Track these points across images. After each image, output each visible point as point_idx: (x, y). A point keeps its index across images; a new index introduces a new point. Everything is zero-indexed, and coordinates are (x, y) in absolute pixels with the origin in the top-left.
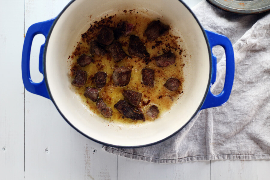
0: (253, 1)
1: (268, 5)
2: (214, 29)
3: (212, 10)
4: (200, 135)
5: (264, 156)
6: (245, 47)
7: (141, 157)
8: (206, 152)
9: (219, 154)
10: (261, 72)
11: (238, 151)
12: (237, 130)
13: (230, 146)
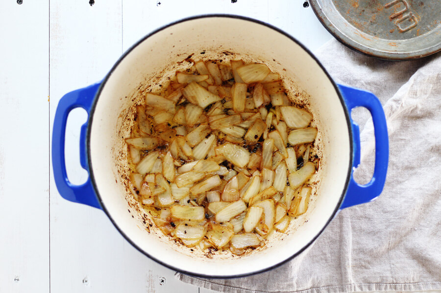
0: (410, 39)
1: (434, 44)
2: (350, 84)
3: (346, 53)
4: (331, 253)
5: (435, 284)
6: (399, 111)
7: (238, 289)
8: (342, 279)
9: (362, 282)
10: (425, 151)
11: (392, 277)
12: (390, 243)
13: (379, 270)
